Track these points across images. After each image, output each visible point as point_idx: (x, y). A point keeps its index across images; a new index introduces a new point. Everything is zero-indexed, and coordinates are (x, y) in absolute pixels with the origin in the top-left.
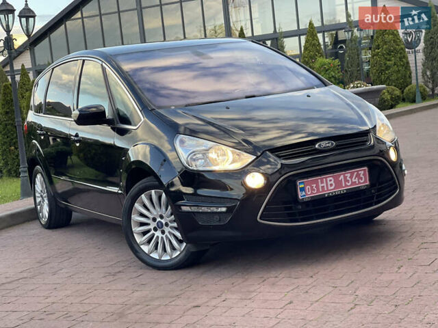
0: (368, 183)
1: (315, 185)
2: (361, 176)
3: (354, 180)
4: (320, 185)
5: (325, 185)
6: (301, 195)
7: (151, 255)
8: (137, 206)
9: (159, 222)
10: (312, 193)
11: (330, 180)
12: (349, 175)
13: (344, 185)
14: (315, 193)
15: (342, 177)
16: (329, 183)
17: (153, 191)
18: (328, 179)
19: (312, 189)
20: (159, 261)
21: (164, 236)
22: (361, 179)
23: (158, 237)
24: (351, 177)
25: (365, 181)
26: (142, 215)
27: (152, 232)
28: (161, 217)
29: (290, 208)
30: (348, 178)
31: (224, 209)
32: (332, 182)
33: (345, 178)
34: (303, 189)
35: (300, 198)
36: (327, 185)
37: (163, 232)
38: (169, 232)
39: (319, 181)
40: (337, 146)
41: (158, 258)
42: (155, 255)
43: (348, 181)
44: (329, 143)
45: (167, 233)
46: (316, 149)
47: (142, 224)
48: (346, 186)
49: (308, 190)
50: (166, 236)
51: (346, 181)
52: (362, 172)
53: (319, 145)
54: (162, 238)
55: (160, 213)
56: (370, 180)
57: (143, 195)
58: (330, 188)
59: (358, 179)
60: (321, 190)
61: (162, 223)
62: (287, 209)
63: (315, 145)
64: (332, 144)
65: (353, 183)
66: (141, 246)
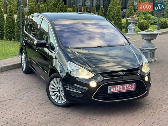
0: (135, 89)
1: (115, 88)
2: (133, 86)
4: (117, 88)
5: (118, 88)
6: (109, 91)
7: (55, 100)
8: (52, 82)
9: (59, 89)
10: (113, 91)
11: (121, 87)
12: (128, 86)
13: (125, 89)
14: (114, 91)
15: (125, 86)
16: (120, 88)
17: (58, 78)
18: (120, 86)
19: (113, 90)
20: (57, 103)
21: (60, 95)
22: (133, 87)
23: (58, 94)
24: (129, 87)
25: (134, 88)
26: (53, 85)
27: (56, 92)
28: (60, 88)
29: (105, 96)
30: (128, 87)
31: (81, 92)
32: (121, 88)
33: (127, 86)
34: (110, 89)
35: (109, 92)
36: (119, 89)
37: (60, 93)
38: (62, 94)
39: (117, 87)
40: (126, 74)
41: (57, 102)
42: (56, 100)
43: (127, 88)
44: (123, 73)
45: (61, 94)
46: (117, 75)
47: (53, 89)
48: (126, 89)
49: (112, 90)
50: (61, 95)
51: (127, 87)
52: (133, 85)
53: (119, 74)
54: (59, 95)
55: (59, 86)
56: (136, 88)
57: (54, 79)
58: (120, 90)
59: (131, 87)
60: (117, 90)
61: (60, 90)
62: (103, 96)
63: (117, 73)
64: (124, 73)
65: (129, 89)
66: (52, 96)
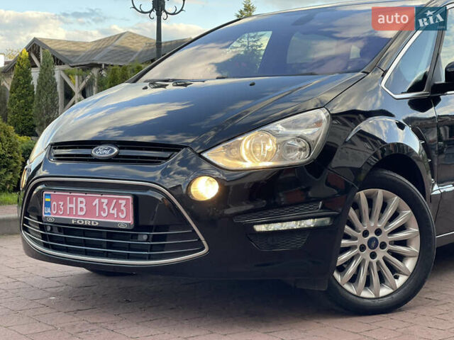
0: (130, 221)
2: (123, 208)
3: (111, 212)
4: (69, 206)
5: (73, 206)
6: (45, 212)
10: (58, 214)
11: (81, 202)
13: (97, 214)
14: (61, 216)
15: (97, 202)
16: (80, 206)
18: (80, 199)
19: (58, 208)
24: (108, 206)
25: (127, 217)
30: (105, 207)
32: (83, 205)
35: (44, 215)
36: (77, 208)
39: (68, 199)
43: (104, 210)
51: (101, 209)
52: (123, 202)
58: (80, 213)
59: (116, 211)
60: (68, 213)
64: (112, 151)
65: (110, 215)
